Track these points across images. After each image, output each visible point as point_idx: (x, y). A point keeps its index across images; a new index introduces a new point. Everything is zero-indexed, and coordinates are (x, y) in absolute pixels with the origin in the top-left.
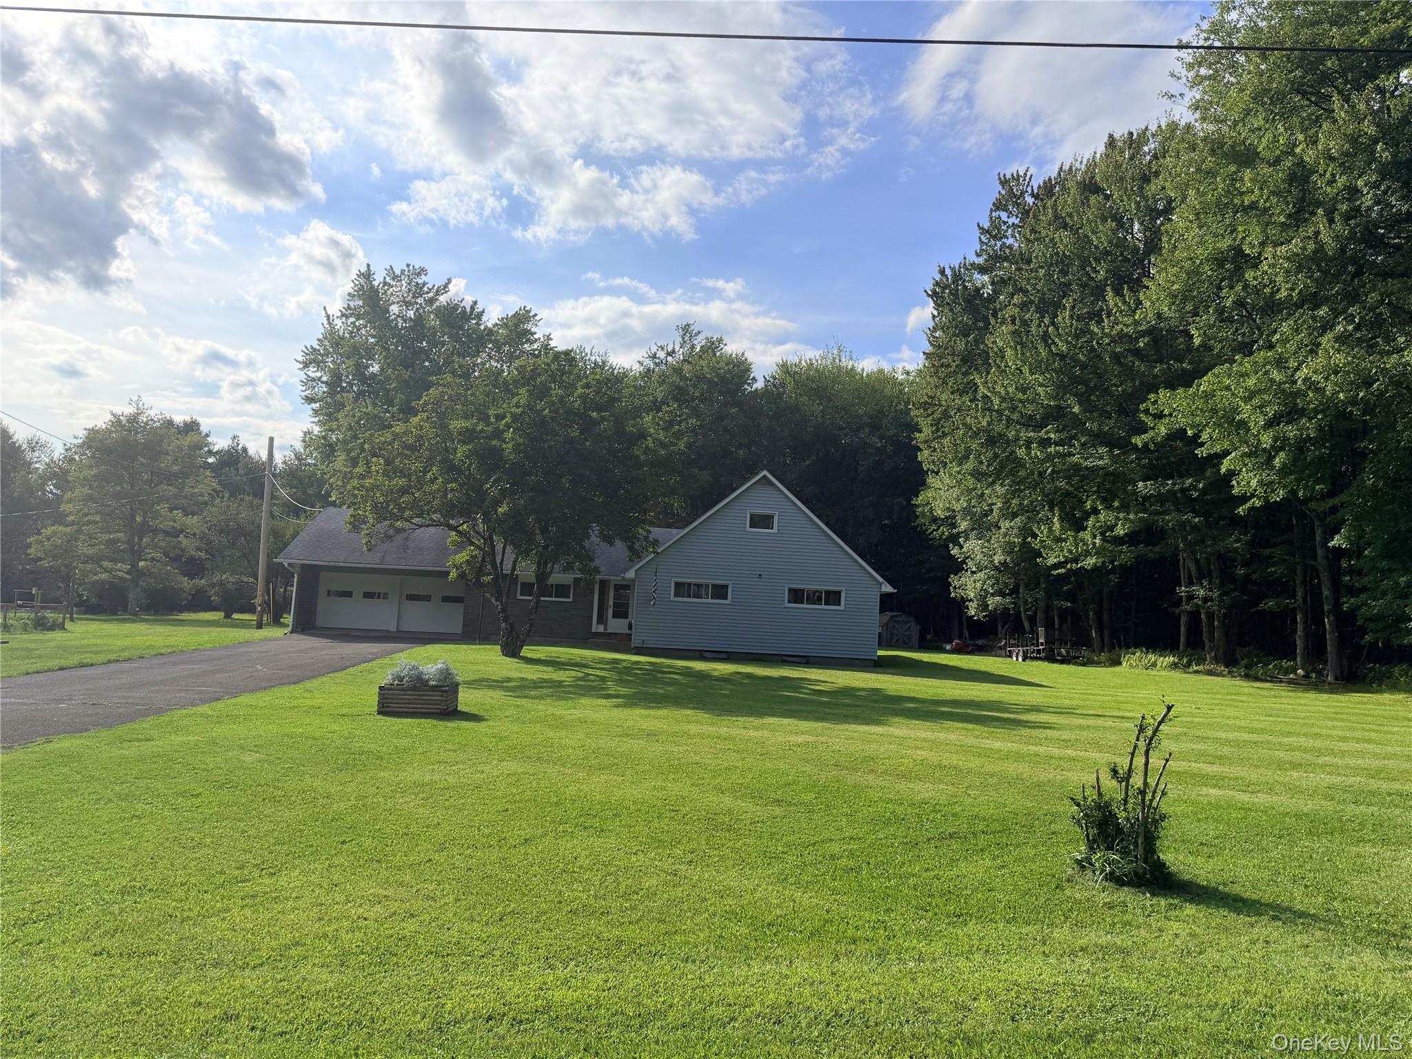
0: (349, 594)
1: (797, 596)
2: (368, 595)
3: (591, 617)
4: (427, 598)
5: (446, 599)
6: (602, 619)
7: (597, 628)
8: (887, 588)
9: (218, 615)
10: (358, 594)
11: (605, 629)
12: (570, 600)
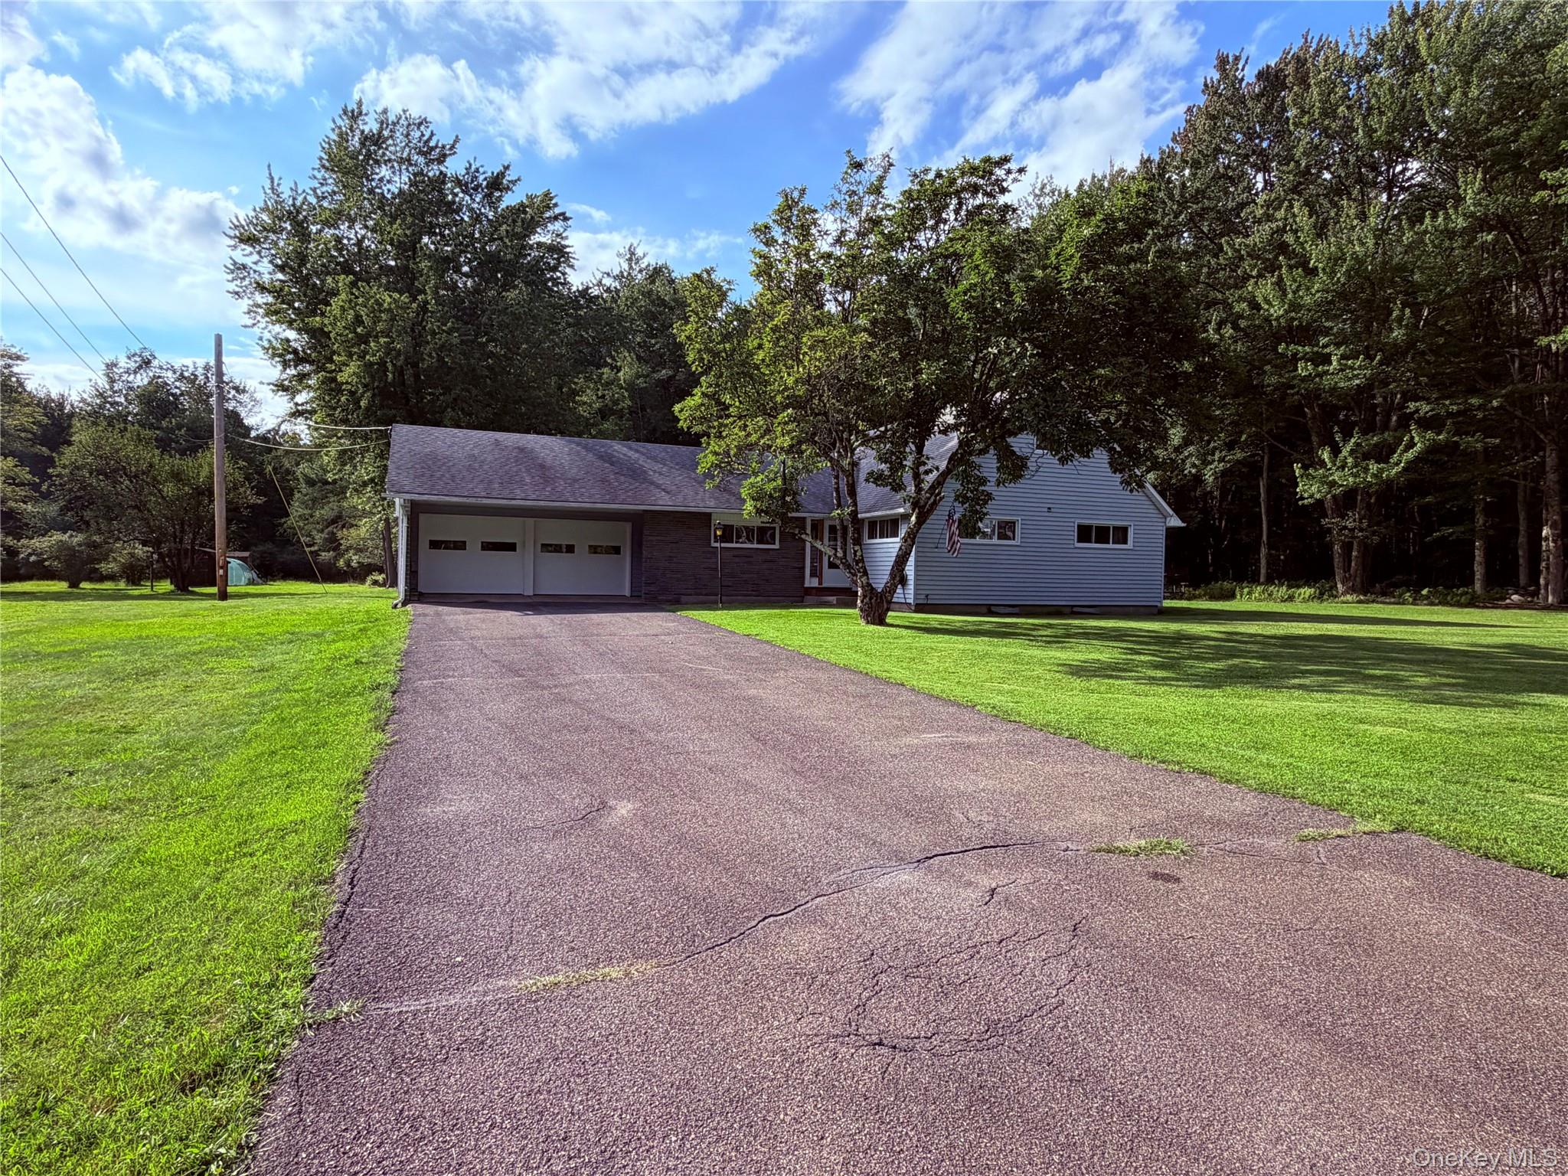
0: (461, 546)
1: (1085, 533)
2: (488, 546)
3: (803, 568)
4: (570, 549)
5: (594, 550)
6: (816, 573)
7: (811, 582)
8: (1175, 522)
9: (61, 586)
10: (474, 547)
11: (820, 583)
12: (777, 546)
